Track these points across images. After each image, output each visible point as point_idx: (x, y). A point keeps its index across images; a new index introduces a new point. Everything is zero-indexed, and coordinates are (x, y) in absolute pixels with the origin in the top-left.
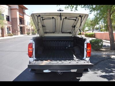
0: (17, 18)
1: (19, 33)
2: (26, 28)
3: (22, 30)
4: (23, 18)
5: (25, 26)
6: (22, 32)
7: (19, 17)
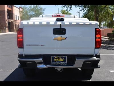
0: (5, 11)
1: (7, 29)
2: (15, 24)
3: (10, 26)
4: (12, 11)
5: (14, 21)
6: (10, 29)
7: (7, 9)
